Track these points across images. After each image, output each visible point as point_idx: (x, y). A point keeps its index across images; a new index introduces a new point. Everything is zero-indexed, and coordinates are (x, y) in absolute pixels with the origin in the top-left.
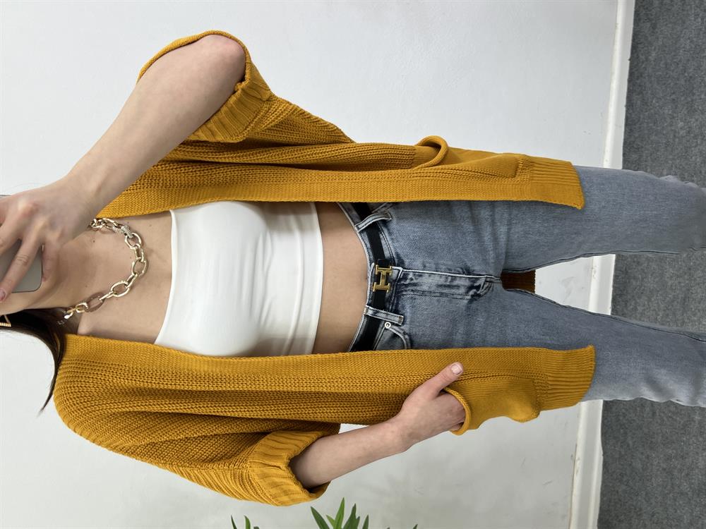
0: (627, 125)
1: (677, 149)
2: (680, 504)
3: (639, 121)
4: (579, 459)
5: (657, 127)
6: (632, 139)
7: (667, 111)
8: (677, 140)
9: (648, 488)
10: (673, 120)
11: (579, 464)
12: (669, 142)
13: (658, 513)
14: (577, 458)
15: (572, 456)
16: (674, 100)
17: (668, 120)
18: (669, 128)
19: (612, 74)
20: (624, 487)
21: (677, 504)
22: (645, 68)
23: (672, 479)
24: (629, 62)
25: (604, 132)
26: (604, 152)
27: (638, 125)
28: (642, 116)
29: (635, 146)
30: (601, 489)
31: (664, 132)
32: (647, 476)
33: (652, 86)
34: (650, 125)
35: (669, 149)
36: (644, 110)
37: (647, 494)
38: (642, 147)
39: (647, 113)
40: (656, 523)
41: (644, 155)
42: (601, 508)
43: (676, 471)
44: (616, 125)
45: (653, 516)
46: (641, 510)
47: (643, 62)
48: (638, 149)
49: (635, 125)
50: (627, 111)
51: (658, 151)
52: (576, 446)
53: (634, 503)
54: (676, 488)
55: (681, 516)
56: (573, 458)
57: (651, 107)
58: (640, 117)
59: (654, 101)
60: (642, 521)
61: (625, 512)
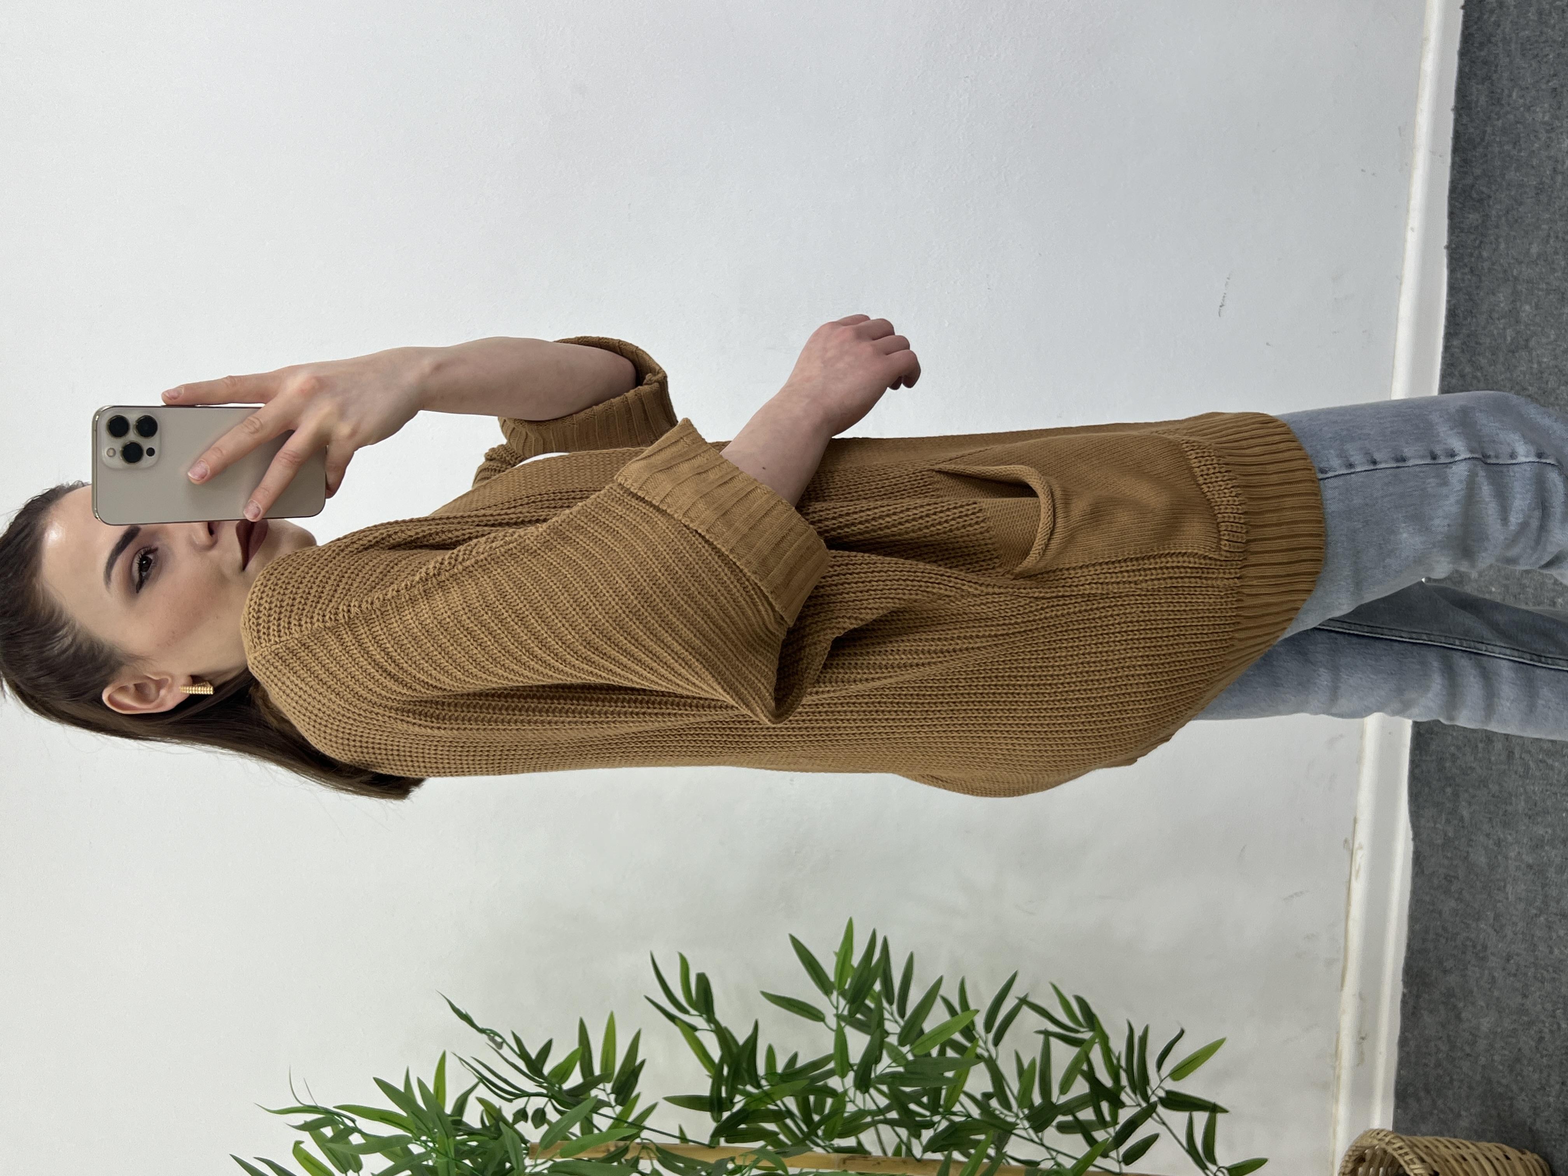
0: (1456, 150)
1: (1560, 198)
2: (1559, 937)
3: (1483, 140)
4: (1361, 848)
5: (1520, 151)
6: (1469, 180)
7: (1541, 114)
8: (1559, 178)
9: (1499, 905)
10: (1553, 135)
11: (1361, 858)
12: (1542, 183)
13: (1518, 955)
14: (1356, 845)
15: (1346, 841)
16: (1555, 89)
17: (1543, 136)
18: (1544, 153)
19: (1423, 41)
20: (1452, 903)
21: (1554, 936)
22: (1497, 24)
23: (1544, 886)
24: (1461, 12)
25: (1406, 169)
26: (1408, 211)
27: (1480, 150)
28: (1489, 129)
29: (1475, 195)
30: (1410, 906)
31: (1535, 162)
32: (1498, 880)
33: (1511, 62)
34: (1506, 147)
35: (1544, 198)
36: (1494, 116)
37: (1497, 917)
38: (1490, 197)
39: (1499, 123)
40: (1515, 975)
41: (1494, 212)
42: (1409, 947)
43: (1552, 870)
44: (1433, 152)
45: (1508, 960)
46: (1485, 948)
47: (1492, 12)
48: (1480, 201)
49: (1475, 148)
50: (1457, 121)
51: (1521, 204)
52: (1355, 821)
53: (1473, 936)
54: (1553, 904)
55: (1561, 961)
56: (1349, 846)
57: (1508, 109)
58: (1485, 132)
59: (1514, 95)
60: (1486, 972)
61: (1455, 952)
